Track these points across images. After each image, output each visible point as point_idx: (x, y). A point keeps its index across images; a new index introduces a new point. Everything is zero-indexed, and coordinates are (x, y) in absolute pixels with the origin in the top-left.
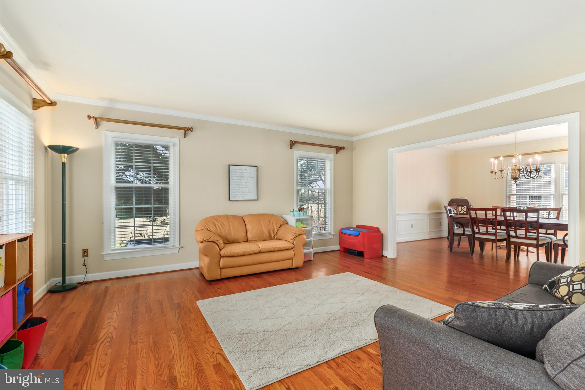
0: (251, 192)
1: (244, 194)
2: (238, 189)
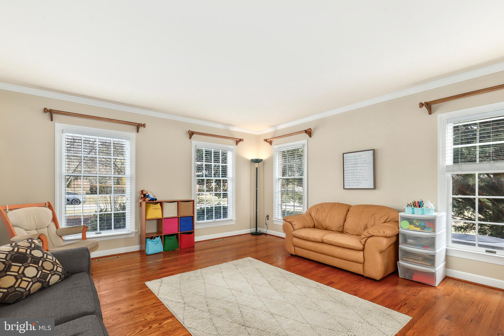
0: (366, 180)
1: (359, 182)
2: (352, 177)
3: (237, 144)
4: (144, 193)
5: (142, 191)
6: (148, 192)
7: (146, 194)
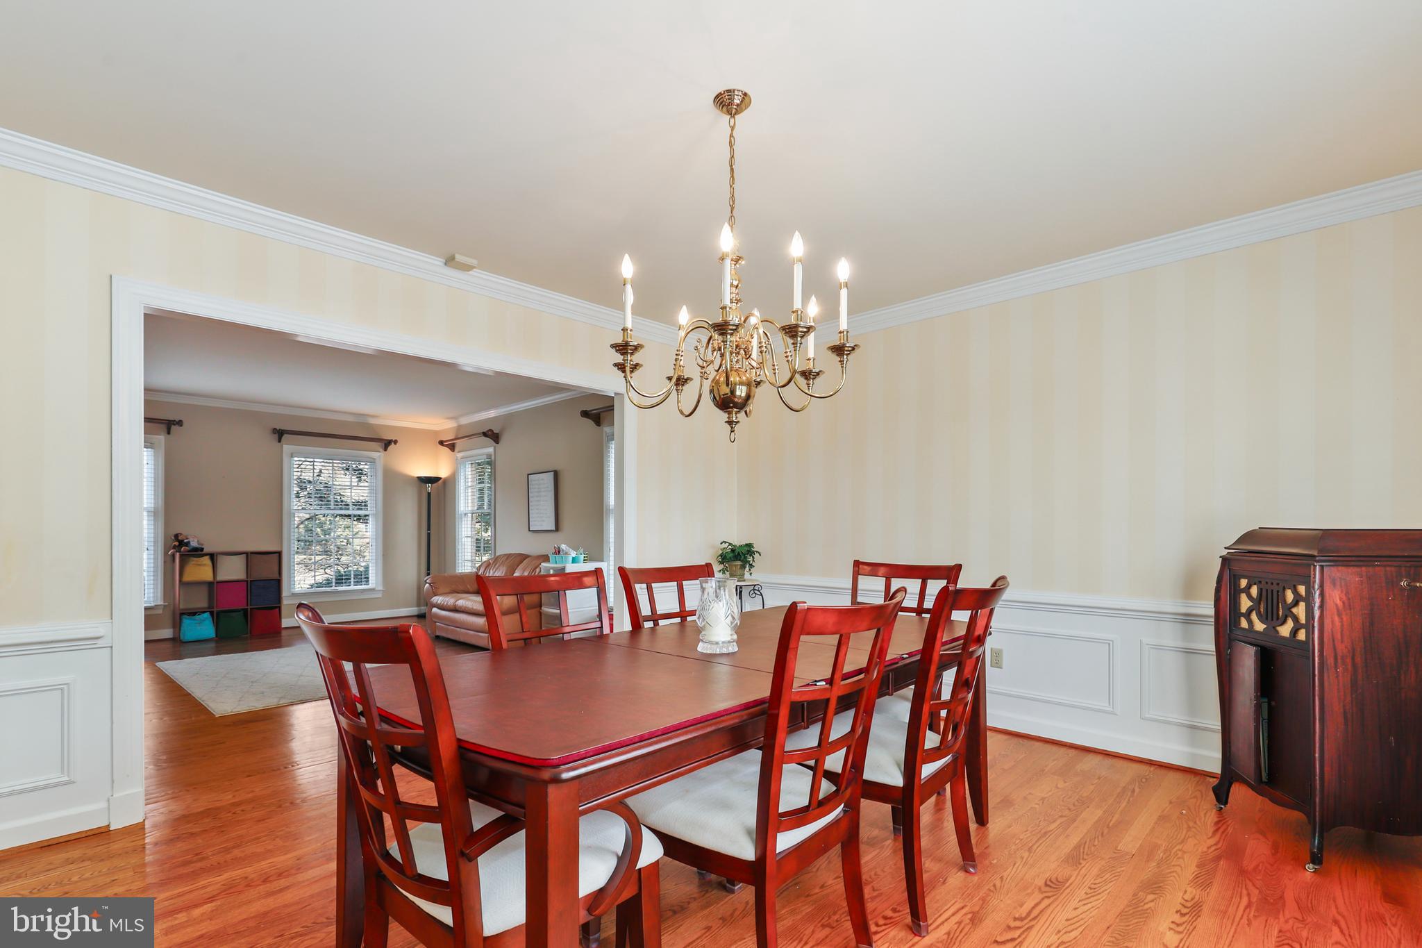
0: (549, 517)
1: (543, 522)
2: (537, 512)
3: (386, 450)
4: (180, 538)
5: (176, 536)
6: (189, 537)
7: (183, 541)
